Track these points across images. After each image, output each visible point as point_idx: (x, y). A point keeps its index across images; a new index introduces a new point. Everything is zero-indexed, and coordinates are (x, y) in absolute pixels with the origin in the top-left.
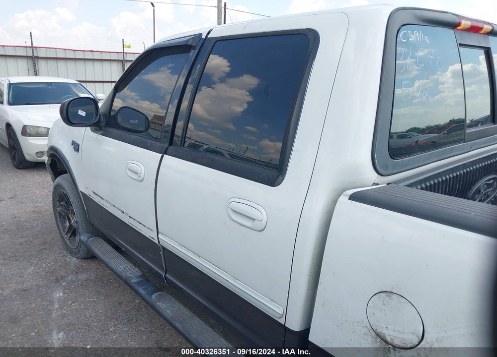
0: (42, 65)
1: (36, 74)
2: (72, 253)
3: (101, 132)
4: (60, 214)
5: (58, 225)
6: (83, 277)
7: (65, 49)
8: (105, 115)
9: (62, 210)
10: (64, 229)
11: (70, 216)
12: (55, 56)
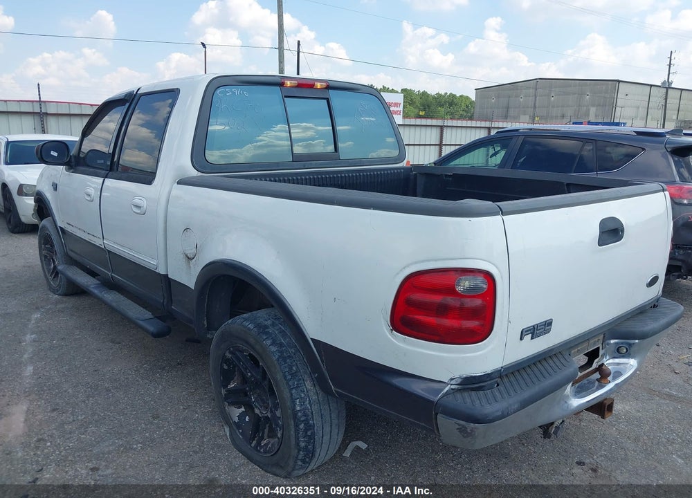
0: (52, 122)
1: (44, 132)
2: (54, 291)
3: (72, 171)
4: (45, 257)
5: (43, 268)
6: (60, 306)
7: (80, 104)
8: (75, 157)
9: (47, 253)
10: (49, 272)
11: (54, 257)
12: (68, 113)
